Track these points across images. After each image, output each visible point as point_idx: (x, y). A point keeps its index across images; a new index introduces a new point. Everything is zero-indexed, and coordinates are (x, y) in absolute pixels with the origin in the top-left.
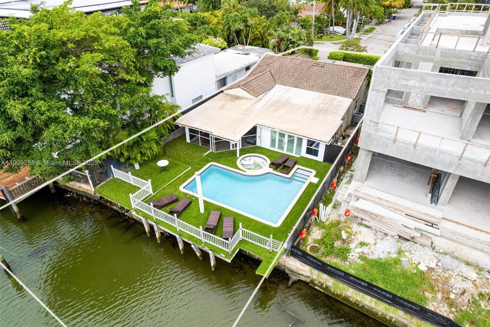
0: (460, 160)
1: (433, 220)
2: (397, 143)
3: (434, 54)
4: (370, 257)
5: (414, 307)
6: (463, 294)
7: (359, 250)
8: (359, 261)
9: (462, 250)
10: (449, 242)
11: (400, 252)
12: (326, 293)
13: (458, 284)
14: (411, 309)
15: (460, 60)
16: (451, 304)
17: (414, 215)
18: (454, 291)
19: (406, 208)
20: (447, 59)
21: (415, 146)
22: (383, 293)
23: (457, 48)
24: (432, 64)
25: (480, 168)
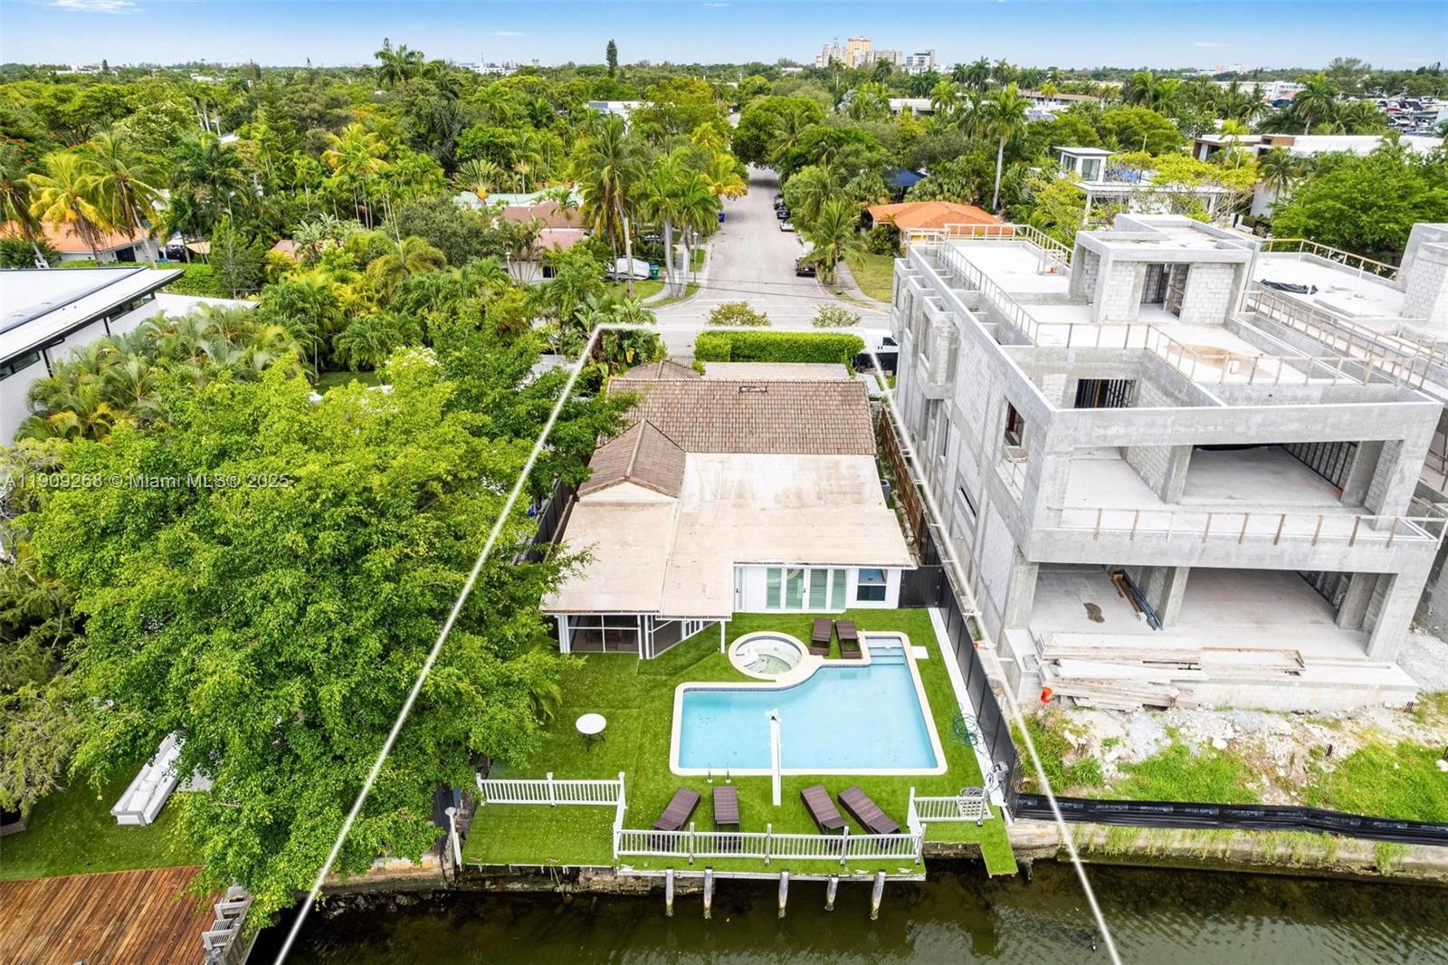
0: (1204, 541)
1: (1189, 657)
2: (1100, 538)
3: (1066, 359)
4: (1135, 761)
5: (1256, 813)
6: (1292, 762)
7: (1111, 756)
8: (1122, 775)
9: (1239, 692)
10: (1219, 686)
11: (1171, 733)
12: (1095, 862)
13: (1280, 750)
14: (1252, 818)
15: (1107, 365)
16: (1286, 786)
17: (1159, 657)
18: (1280, 763)
19: (1145, 650)
20: (1087, 365)
21: (1132, 536)
22: (1203, 811)
23: (1100, 345)
24: (1064, 376)
25: (1233, 546)
